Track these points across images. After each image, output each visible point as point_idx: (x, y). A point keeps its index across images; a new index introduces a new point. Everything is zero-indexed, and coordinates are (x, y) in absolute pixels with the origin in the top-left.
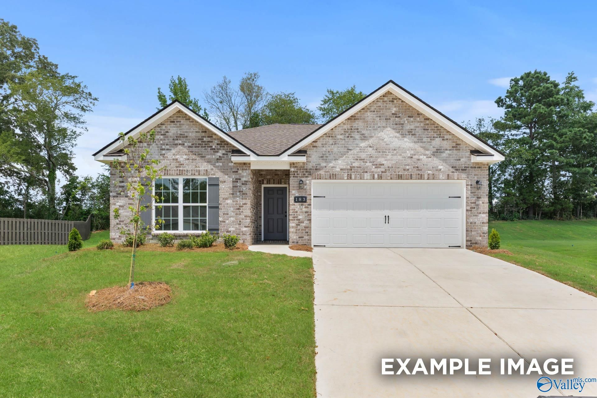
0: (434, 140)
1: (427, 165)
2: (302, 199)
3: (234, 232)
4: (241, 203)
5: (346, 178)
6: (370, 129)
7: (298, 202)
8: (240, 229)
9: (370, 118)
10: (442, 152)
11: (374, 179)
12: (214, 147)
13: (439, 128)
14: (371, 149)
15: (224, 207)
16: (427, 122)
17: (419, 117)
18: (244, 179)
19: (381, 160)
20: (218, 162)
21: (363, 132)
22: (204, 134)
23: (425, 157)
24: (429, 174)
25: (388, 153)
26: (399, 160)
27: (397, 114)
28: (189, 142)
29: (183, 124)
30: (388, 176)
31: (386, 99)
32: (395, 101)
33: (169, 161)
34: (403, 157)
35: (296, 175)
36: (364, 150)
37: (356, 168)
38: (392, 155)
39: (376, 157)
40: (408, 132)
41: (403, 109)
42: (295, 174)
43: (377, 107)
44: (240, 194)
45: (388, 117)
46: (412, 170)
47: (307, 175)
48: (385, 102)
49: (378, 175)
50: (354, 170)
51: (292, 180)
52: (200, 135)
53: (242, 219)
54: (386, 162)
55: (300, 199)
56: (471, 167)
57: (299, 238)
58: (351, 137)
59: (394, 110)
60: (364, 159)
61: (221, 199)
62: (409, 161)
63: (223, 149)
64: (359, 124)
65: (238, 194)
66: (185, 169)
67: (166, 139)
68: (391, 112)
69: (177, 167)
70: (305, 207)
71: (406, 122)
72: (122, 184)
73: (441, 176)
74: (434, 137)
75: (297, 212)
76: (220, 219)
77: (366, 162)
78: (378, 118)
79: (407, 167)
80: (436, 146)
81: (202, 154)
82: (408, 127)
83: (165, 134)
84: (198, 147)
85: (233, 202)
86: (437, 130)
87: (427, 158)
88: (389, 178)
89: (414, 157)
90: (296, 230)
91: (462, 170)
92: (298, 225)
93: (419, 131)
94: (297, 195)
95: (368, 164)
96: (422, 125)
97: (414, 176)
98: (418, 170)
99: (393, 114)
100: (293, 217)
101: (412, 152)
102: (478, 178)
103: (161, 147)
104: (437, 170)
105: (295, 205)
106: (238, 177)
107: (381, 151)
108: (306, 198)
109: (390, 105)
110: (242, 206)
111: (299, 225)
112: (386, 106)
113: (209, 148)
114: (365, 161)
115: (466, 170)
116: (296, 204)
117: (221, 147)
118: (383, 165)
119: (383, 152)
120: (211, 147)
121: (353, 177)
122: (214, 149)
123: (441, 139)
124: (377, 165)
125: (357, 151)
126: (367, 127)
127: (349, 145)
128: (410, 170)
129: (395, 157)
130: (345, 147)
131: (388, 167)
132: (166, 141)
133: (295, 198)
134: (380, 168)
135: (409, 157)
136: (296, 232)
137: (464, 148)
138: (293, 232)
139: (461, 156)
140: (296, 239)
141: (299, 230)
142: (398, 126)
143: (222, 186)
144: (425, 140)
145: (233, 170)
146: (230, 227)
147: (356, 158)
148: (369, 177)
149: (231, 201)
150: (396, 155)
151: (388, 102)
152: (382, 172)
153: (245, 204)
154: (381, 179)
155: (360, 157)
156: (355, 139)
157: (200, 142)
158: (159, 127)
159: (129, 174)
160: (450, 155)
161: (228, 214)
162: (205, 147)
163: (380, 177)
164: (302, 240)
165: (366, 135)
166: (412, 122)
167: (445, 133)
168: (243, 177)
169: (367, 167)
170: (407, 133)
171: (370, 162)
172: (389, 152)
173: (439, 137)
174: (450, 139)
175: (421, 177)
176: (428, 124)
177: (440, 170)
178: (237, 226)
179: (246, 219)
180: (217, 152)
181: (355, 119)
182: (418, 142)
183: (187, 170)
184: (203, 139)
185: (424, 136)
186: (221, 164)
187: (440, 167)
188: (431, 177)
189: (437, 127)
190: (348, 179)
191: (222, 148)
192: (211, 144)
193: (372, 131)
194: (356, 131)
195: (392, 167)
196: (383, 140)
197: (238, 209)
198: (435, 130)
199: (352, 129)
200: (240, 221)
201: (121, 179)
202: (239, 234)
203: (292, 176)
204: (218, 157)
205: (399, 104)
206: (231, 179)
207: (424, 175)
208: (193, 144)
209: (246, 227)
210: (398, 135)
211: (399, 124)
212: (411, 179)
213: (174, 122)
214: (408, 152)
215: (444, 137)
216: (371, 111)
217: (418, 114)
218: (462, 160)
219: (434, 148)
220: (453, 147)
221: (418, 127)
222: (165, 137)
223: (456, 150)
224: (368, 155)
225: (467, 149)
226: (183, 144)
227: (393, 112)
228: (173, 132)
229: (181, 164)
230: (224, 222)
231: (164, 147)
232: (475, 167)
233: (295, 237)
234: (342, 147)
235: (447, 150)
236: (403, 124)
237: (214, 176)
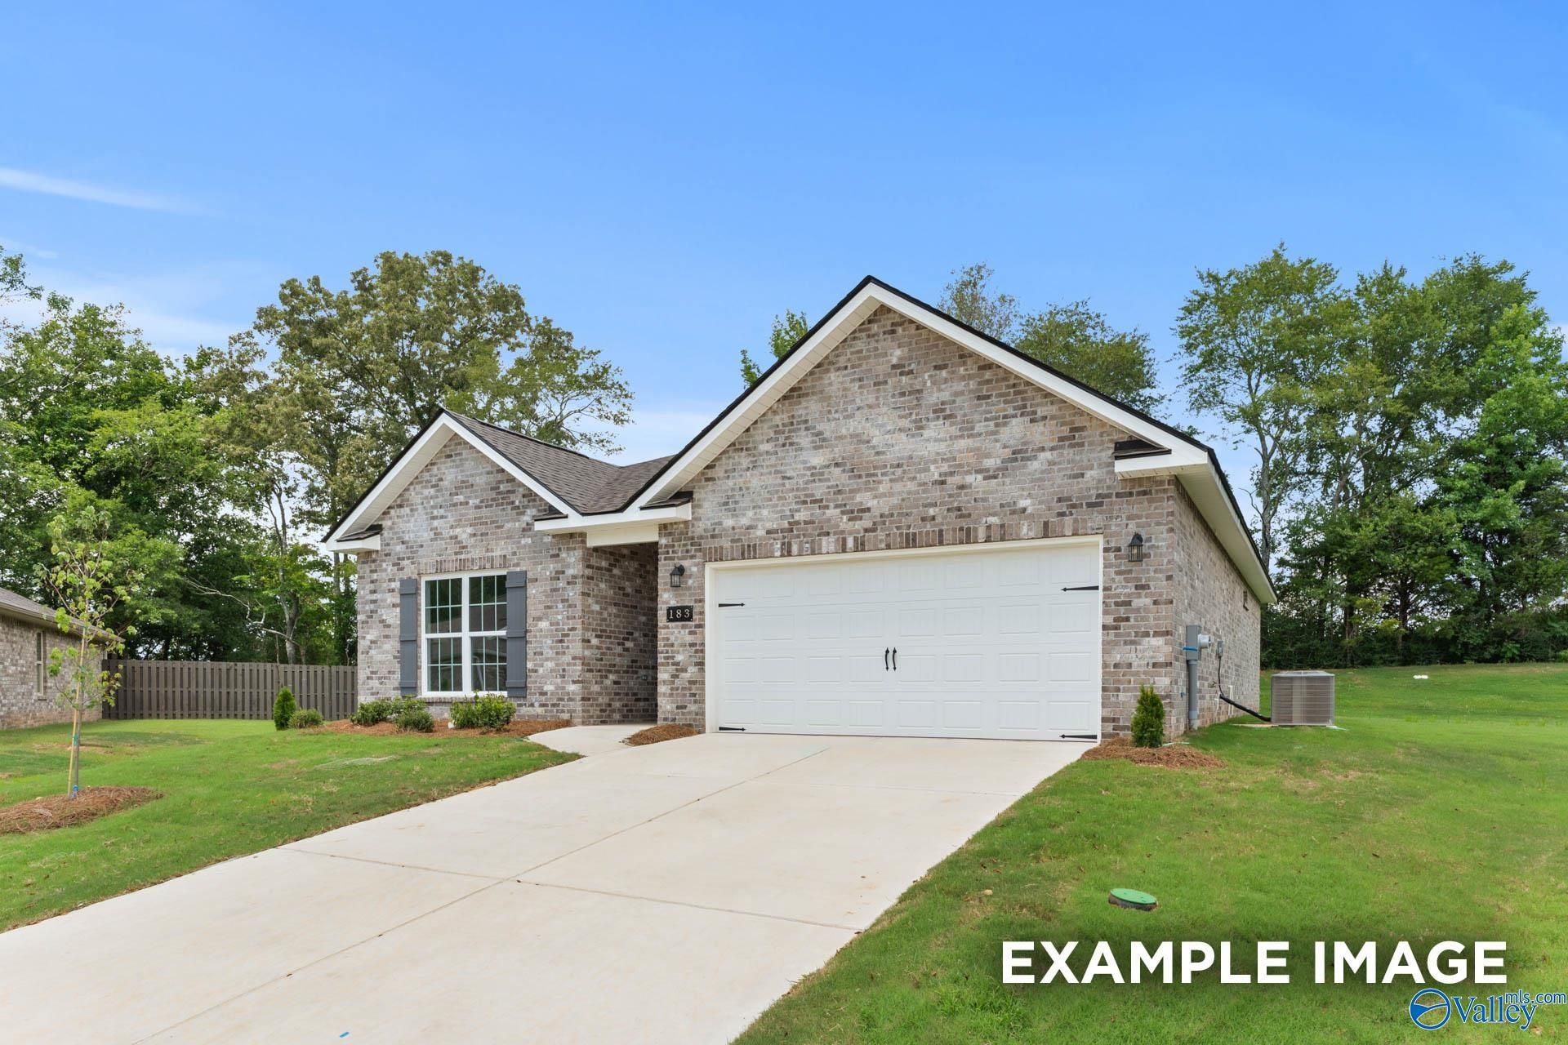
0: (1005, 424)
1: (984, 500)
2: (683, 613)
3: (552, 694)
4: (566, 627)
5: (778, 554)
6: (836, 416)
7: (675, 620)
8: (564, 688)
9: (834, 388)
10: (1029, 459)
11: (844, 551)
12: (517, 503)
13: (1022, 388)
14: (838, 471)
15: (535, 637)
16: (988, 375)
17: (964, 364)
18: (570, 572)
19: (864, 499)
20: (524, 537)
21: (820, 427)
22: (499, 475)
23: (980, 477)
24: (989, 527)
25: (880, 478)
26: (909, 493)
27: (904, 366)
28: (476, 497)
29: (466, 459)
30: (881, 541)
31: (875, 328)
32: (900, 330)
33: (443, 542)
34: (920, 485)
35: (671, 555)
36: (822, 474)
37: (802, 525)
38: (891, 481)
39: (851, 491)
40: (935, 411)
41: (920, 349)
42: (668, 553)
43: (852, 353)
44: (564, 607)
45: (881, 379)
46: (945, 518)
47: (693, 553)
48: (874, 336)
49: (856, 539)
50: (798, 530)
51: (665, 565)
52: (492, 478)
53: (568, 664)
54: (875, 502)
55: (679, 613)
56: (1118, 495)
57: (678, 708)
58: (791, 444)
59: (896, 355)
60: (821, 500)
61: (530, 621)
62: (936, 493)
63: (534, 507)
64: (810, 408)
65: (560, 606)
66: (469, 556)
67: (439, 494)
68: (889, 361)
69: (456, 554)
70: (691, 633)
71: (929, 383)
72: (374, 597)
73: (1025, 530)
74: (1005, 417)
75: (672, 645)
76: (530, 665)
77: (827, 507)
78: (857, 384)
79: (932, 511)
80: (1012, 442)
81: (497, 522)
82: (933, 397)
83: (438, 485)
84: (491, 506)
85: (551, 624)
86: (1016, 393)
87: (985, 478)
88: (883, 546)
89: (949, 480)
90: (672, 689)
91: (1089, 505)
92: (675, 676)
93: (965, 404)
94: (673, 603)
95: (832, 512)
96: (972, 385)
97: (947, 536)
98: (961, 516)
99: (894, 367)
100: (666, 658)
101: (945, 467)
102: (1138, 526)
103: (432, 513)
104: (1013, 512)
105: (668, 627)
106: (559, 567)
107: (862, 472)
108: (691, 608)
109: (886, 343)
110: (568, 635)
111: (677, 676)
112: (876, 349)
113: (510, 507)
114: (824, 503)
115: (1100, 504)
116: (670, 624)
117: (529, 502)
118: (868, 510)
119: (868, 475)
120: (513, 503)
121: (795, 549)
122: (518, 507)
123: (1027, 419)
124: (852, 512)
125: (806, 478)
126: (830, 412)
127: (786, 465)
128: (939, 520)
129: (898, 487)
130: (777, 472)
131: (881, 516)
132: (440, 500)
133: (669, 610)
134: (861, 519)
135: (935, 483)
136: (671, 695)
137: (1098, 438)
138: (664, 694)
139: (1085, 462)
140: (672, 712)
141: (677, 689)
142: (906, 398)
143: (532, 590)
144: (979, 428)
145: (552, 552)
146: (546, 683)
147: (803, 498)
148: (832, 548)
149: (548, 623)
150: (901, 479)
151: (881, 337)
152: (866, 530)
153: (573, 629)
154: (863, 550)
155: (813, 495)
156: (801, 449)
157: (494, 496)
158: (428, 471)
159: (384, 575)
160: (1051, 463)
161: (542, 654)
162: (502, 504)
163: (860, 546)
164: (683, 714)
165: (827, 434)
166: (946, 381)
167: (1038, 400)
168: (568, 566)
169: (829, 520)
170: (931, 415)
171: (837, 506)
172: (882, 475)
173: (1022, 415)
174: (1053, 418)
175: (968, 537)
176: (988, 382)
177: (1024, 510)
178: (559, 680)
179: (575, 665)
180: (523, 513)
181: (799, 396)
182: (962, 437)
183: (473, 559)
184: (499, 488)
185: (976, 417)
186: (529, 541)
187: (1022, 503)
188: (996, 533)
189: (1014, 386)
190: (782, 556)
191: (531, 504)
192: (512, 497)
193: (842, 421)
194: (803, 426)
195: (892, 515)
196: (868, 442)
197: (561, 641)
198: (1008, 394)
199: (792, 424)
200: (564, 670)
201: (372, 587)
202: (562, 700)
203: (663, 557)
204: (524, 525)
205: (910, 336)
206: (548, 573)
207: (976, 530)
208: (482, 502)
209: (574, 682)
210: (905, 423)
211: (910, 393)
212: (941, 543)
213: (451, 456)
214: (932, 467)
215: (1035, 413)
216: (839, 369)
217: (962, 356)
218: (1089, 474)
219: (1005, 447)
220: (1061, 439)
221: (962, 393)
222: (438, 491)
223: (1072, 446)
224: (832, 487)
225: (1106, 438)
226: (467, 503)
227: (895, 361)
228: (449, 478)
229: (464, 547)
230: (536, 671)
231: (435, 513)
232: (1131, 494)
233: (668, 707)
234: (770, 473)
235: (1043, 449)
236: (919, 391)
237: (518, 569)
